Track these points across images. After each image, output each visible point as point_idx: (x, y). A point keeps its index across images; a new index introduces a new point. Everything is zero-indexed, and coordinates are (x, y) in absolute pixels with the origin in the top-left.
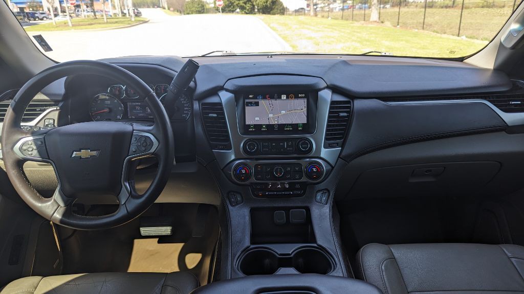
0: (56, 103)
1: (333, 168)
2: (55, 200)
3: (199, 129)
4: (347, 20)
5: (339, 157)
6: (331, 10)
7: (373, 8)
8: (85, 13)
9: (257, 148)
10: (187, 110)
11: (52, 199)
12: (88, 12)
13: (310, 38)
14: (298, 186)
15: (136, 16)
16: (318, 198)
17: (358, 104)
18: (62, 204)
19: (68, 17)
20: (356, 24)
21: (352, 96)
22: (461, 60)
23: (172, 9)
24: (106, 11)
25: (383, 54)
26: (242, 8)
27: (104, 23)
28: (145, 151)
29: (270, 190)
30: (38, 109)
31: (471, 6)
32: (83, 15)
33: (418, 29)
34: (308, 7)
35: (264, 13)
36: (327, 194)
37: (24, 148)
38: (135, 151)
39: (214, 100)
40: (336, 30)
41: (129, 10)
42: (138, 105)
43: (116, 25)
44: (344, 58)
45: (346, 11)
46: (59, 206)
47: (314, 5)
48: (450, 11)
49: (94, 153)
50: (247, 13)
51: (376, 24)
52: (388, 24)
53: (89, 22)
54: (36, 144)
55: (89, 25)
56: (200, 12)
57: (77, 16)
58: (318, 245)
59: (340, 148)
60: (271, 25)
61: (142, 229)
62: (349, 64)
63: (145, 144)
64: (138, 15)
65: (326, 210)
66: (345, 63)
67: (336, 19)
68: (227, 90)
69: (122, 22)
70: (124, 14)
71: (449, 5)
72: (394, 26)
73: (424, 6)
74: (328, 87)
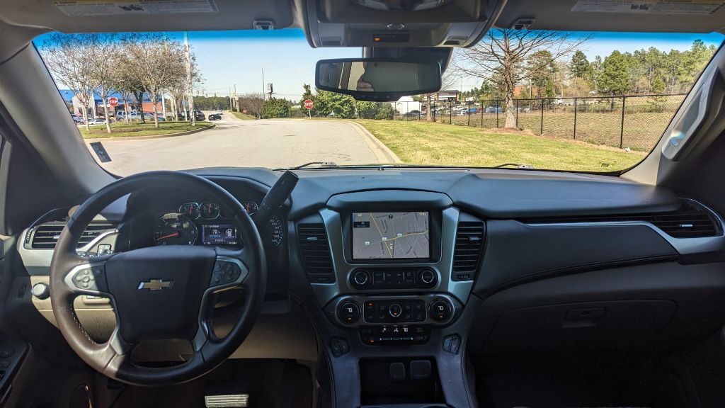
0: (114, 224)
1: (464, 306)
2: (110, 346)
3: (294, 258)
4: (475, 126)
5: (471, 292)
6: (455, 114)
7: (508, 111)
8: (130, 116)
9: (368, 279)
10: (276, 234)
11: (106, 346)
12: (135, 115)
13: (428, 149)
14: (420, 330)
15: (197, 119)
16: (447, 345)
17: (492, 226)
18: (119, 351)
19: (107, 121)
20: (487, 132)
21: (484, 216)
22: (617, 174)
23: (245, 111)
24: (158, 114)
25: (521, 167)
26: (338, 111)
27: (155, 129)
28: (230, 281)
29: (384, 335)
30: (90, 232)
31: (635, 110)
32: (126, 118)
33: (567, 138)
34: (423, 110)
35: (366, 117)
36: (457, 340)
37: (78, 278)
38: (218, 282)
39: (314, 220)
40: (460, 138)
41: (188, 112)
42: (215, 229)
43: (170, 131)
44: (472, 171)
45: (473, 115)
46: (115, 353)
47: (431, 108)
48: (609, 115)
49: (167, 284)
50: (344, 118)
51: (512, 131)
52: (528, 132)
53: (135, 128)
54: (94, 273)
55: (134, 131)
56: (282, 116)
57: (118, 119)
58: (447, 405)
59: (472, 281)
60: (377, 133)
61: (207, 398)
62: (479, 178)
63: (230, 273)
64: (200, 118)
65: (457, 361)
66: (474, 176)
67: (461, 125)
68: (330, 208)
69: (178, 128)
70: (181, 118)
71: (607, 109)
72: (537, 135)
73: (574, 109)
74: (455, 205)
